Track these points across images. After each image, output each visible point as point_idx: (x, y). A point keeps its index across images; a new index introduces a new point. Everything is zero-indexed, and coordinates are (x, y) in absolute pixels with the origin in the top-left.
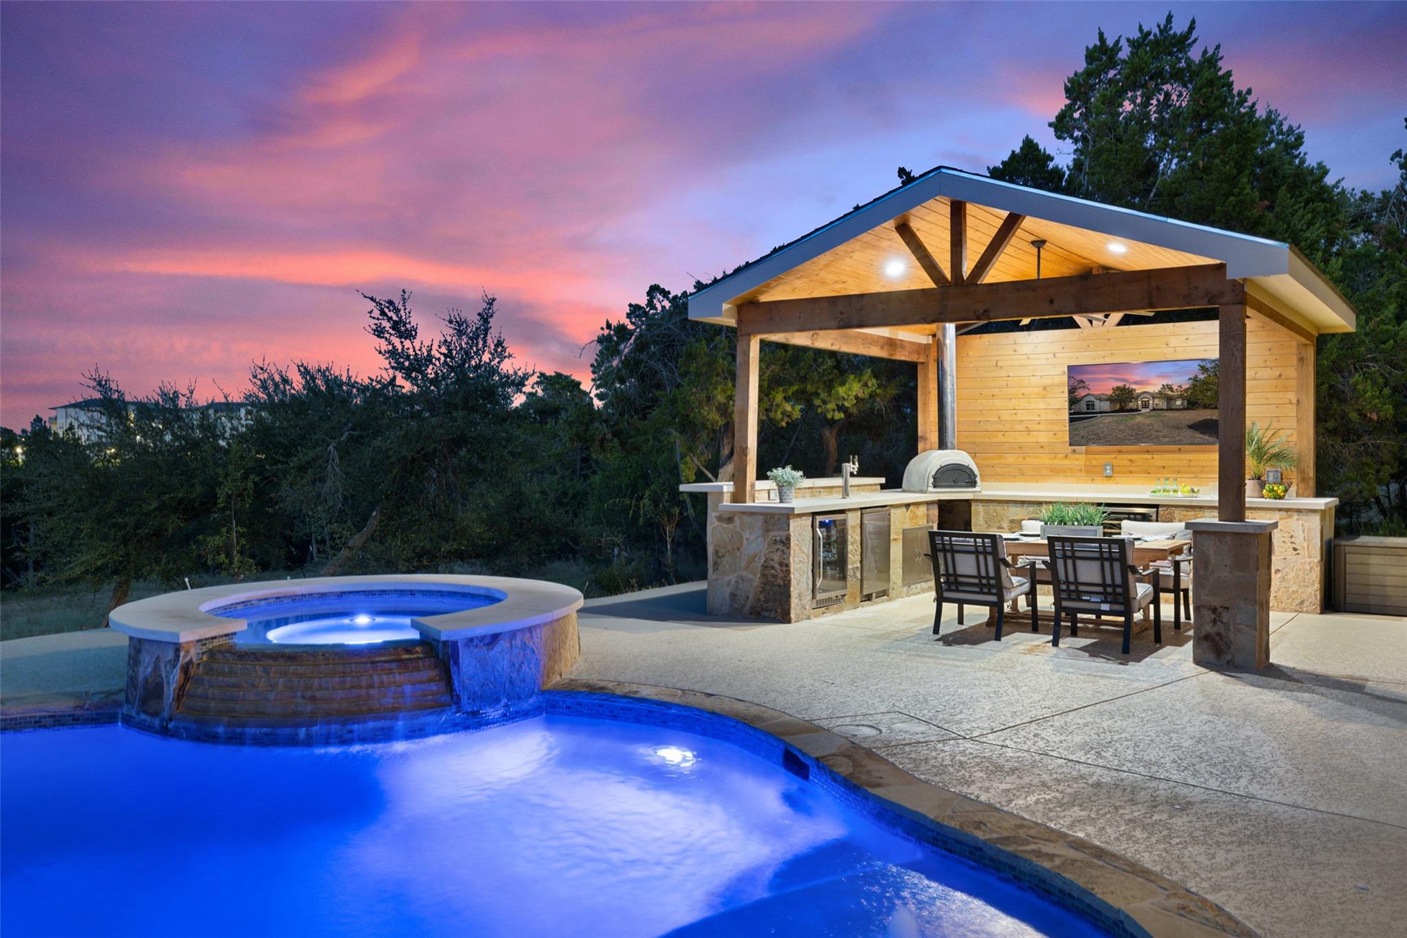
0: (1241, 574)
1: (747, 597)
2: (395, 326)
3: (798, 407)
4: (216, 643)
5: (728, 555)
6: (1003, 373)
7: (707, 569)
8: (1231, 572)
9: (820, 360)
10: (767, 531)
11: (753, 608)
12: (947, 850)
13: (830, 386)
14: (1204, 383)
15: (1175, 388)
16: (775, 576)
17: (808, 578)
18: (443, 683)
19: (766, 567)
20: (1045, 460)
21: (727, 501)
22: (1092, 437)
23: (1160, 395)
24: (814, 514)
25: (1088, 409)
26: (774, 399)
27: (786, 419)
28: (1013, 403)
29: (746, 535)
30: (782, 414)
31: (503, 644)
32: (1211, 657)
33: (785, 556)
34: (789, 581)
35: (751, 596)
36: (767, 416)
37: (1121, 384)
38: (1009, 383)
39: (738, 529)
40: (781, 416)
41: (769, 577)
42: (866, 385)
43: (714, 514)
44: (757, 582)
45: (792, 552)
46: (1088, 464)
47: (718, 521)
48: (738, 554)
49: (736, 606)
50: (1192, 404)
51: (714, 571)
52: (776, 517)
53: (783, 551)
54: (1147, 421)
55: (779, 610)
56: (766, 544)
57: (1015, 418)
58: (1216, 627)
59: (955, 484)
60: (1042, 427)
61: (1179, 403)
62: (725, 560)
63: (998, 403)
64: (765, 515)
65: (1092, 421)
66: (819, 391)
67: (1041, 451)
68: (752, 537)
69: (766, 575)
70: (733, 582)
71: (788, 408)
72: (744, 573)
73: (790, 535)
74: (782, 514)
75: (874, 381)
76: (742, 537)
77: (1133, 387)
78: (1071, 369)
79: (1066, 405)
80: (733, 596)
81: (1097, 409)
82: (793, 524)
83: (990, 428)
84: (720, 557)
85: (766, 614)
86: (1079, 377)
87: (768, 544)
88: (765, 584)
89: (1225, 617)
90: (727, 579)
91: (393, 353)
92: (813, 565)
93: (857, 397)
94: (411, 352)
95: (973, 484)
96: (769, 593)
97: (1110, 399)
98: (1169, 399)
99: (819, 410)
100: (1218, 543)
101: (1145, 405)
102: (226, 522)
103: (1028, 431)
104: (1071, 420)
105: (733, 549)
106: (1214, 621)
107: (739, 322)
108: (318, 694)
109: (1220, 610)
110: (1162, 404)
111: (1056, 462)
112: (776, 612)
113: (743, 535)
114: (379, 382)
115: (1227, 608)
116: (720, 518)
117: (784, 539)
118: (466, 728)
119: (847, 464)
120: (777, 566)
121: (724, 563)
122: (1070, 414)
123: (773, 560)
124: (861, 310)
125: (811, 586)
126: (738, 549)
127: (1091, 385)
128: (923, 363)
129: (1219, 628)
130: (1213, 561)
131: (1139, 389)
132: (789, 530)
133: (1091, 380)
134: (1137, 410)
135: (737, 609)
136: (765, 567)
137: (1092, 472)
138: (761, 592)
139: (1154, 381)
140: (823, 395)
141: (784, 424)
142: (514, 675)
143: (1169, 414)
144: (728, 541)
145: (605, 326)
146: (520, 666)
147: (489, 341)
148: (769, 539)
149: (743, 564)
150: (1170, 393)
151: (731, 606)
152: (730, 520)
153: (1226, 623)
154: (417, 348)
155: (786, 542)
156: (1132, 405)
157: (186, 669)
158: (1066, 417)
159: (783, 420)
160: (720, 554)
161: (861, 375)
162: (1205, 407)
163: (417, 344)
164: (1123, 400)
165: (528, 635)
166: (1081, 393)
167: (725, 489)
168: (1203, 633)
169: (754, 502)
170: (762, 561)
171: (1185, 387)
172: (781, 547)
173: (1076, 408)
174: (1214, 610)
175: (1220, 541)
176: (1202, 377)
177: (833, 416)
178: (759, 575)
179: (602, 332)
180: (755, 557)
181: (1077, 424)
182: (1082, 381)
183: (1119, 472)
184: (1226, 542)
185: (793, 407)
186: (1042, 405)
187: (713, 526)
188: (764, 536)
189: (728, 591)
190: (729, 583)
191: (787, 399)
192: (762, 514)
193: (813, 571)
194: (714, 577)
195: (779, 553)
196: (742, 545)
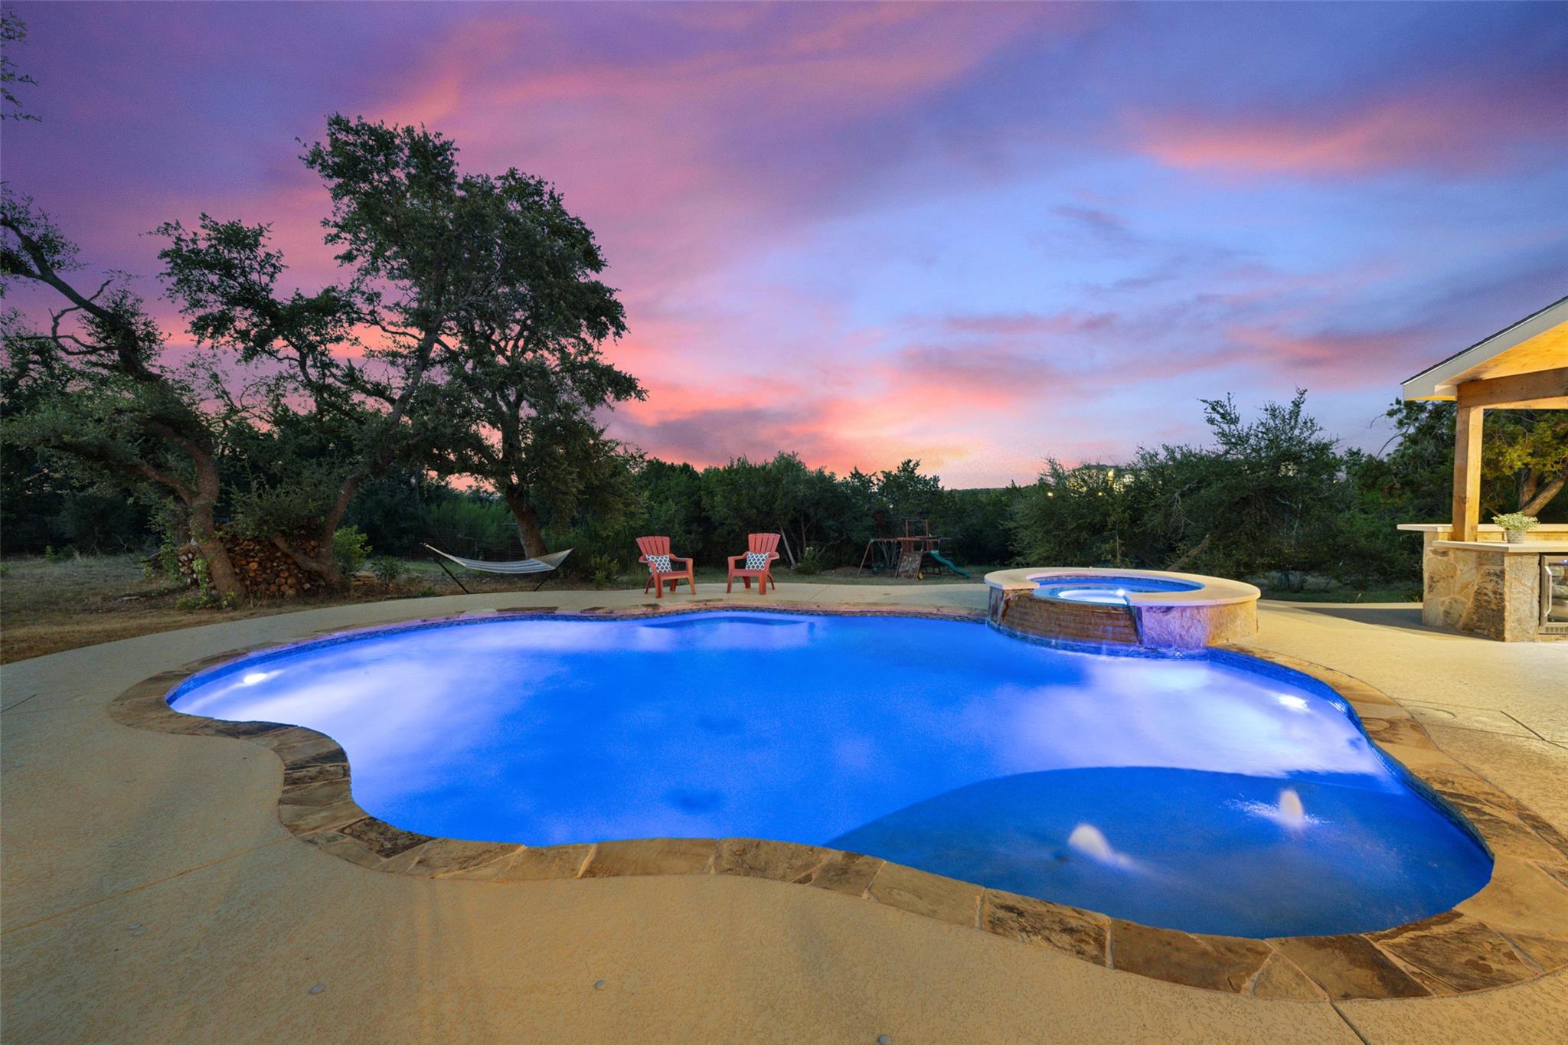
1: (1461, 616)
2: (1223, 416)
4: (1022, 592)
5: (1442, 580)
7: (1423, 591)
10: (1481, 564)
11: (1466, 625)
12: (1419, 793)
16: (1489, 602)
17: (1533, 608)
18: (1132, 630)
19: (1480, 593)
21: (1443, 539)
24: (1542, 554)
29: (1460, 567)
31: (1174, 614)
33: (1499, 586)
34: (1504, 608)
35: (1464, 615)
39: (1452, 561)
41: (1482, 602)
43: (1429, 548)
44: (1470, 603)
45: (1507, 584)
47: (1433, 554)
48: (1451, 580)
49: (1449, 621)
51: (1429, 594)
52: (1490, 554)
53: (1497, 582)
55: (1493, 630)
56: (1479, 575)
62: (1439, 585)
64: (1479, 552)
68: (1466, 569)
69: (1479, 600)
70: (1447, 602)
72: (1458, 597)
73: (1504, 570)
74: (1497, 552)
76: (1455, 567)
80: (1447, 613)
82: (1507, 560)
84: (1434, 582)
85: (1479, 631)
87: (1482, 576)
88: (1478, 607)
90: (1441, 600)
91: (1223, 434)
92: (1540, 597)
94: (1235, 432)
96: (1482, 615)
102: (1113, 537)
105: (1447, 576)
107: (1459, 397)
108: (1063, 623)
112: (1489, 631)
113: (1457, 566)
114: (1213, 453)
116: (1435, 552)
117: (1498, 572)
118: (1147, 657)
120: (1491, 594)
121: (1439, 588)
123: (1486, 588)
125: (1536, 614)
126: (1452, 577)
132: (1503, 565)
135: (1450, 624)
136: (1478, 593)
138: (1475, 613)
142: (1183, 633)
144: (1442, 570)
145: (1394, 402)
146: (1189, 629)
147: (1300, 420)
148: (1482, 571)
149: (1457, 589)
151: (1445, 621)
152: (1445, 554)
154: (1240, 429)
155: (1501, 575)
157: (1007, 602)
160: (1435, 580)
163: (1239, 426)
165: (1196, 611)
167: (1442, 532)
169: (1476, 540)
170: (1476, 589)
172: (1494, 578)
178: (1472, 599)
179: (1392, 407)
180: (1468, 584)
187: (1428, 557)
188: (1477, 568)
189: (1442, 609)
190: (1443, 603)
192: (1476, 551)
193: (1540, 602)
194: (1429, 597)
195: (1493, 584)
196: (1455, 574)
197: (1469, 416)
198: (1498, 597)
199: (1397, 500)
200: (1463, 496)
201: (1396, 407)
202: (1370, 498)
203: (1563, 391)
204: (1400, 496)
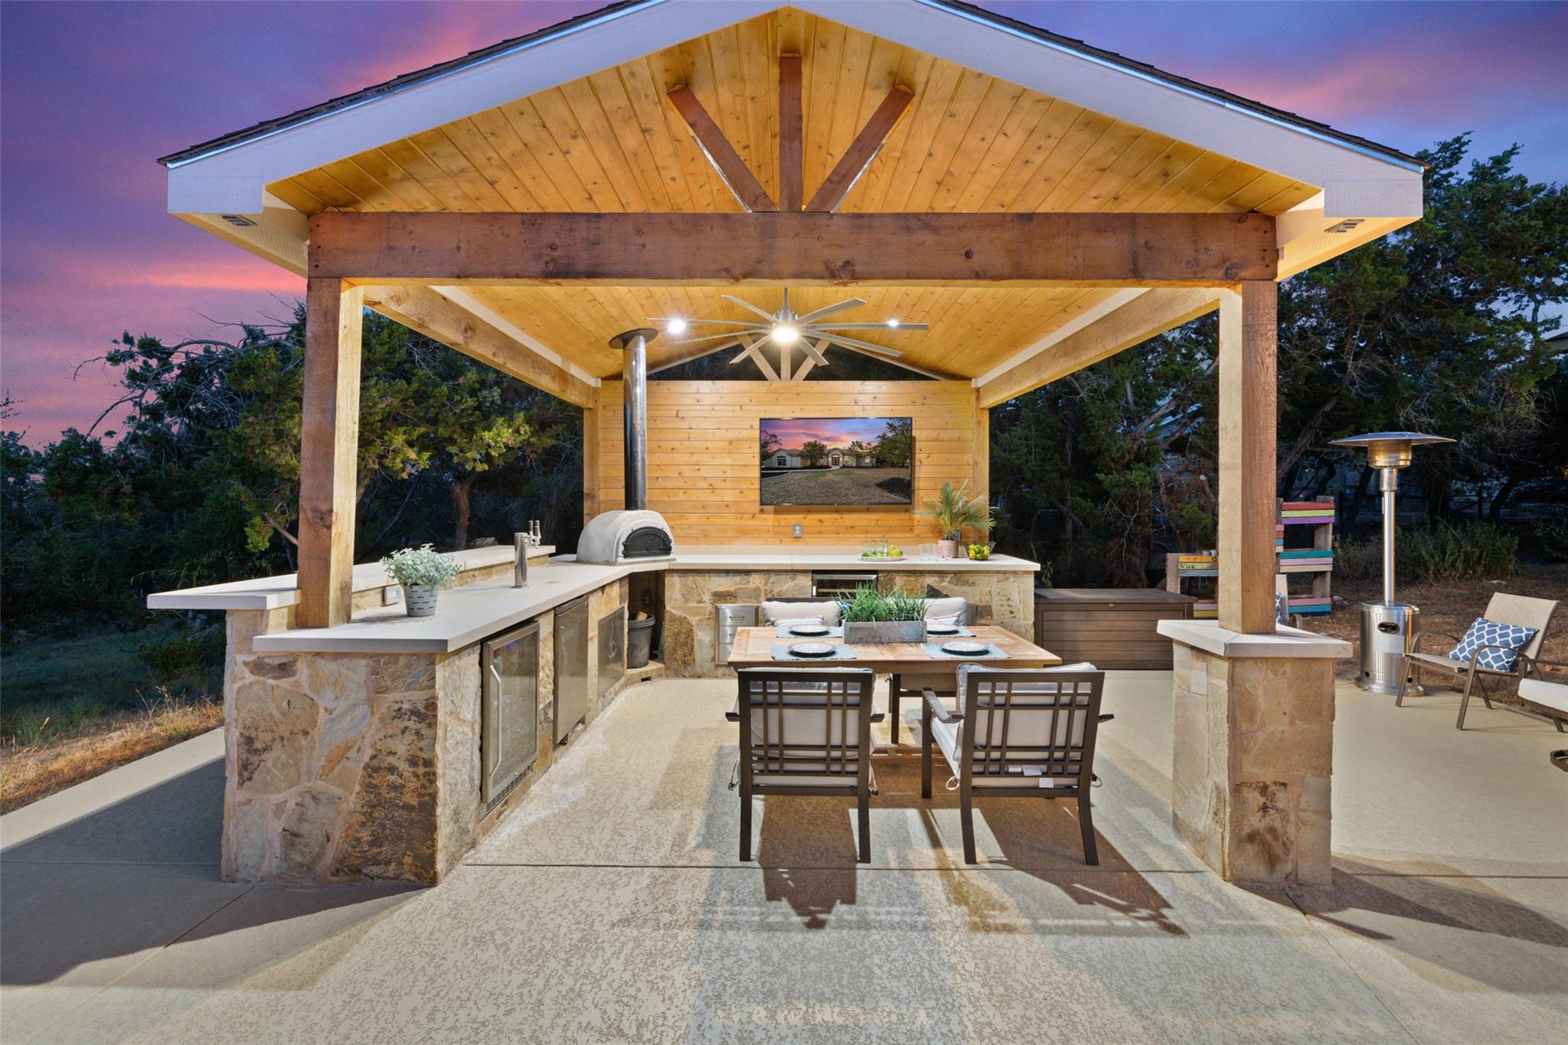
0: (1306, 726)
1: (328, 839)
3: (426, 455)
5: (277, 746)
6: (684, 425)
8: (1292, 723)
9: (457, 398)
10: (379, 691)
11: (341, 862)
13: (469, 430)
14: (892, 441)
15: (864, 445)
16: (398, 788)
17: (473, 768)
19: (376, 770)
20: (731, 520)
21: (278, 626)
22: (782, 494)
23: (850, 452)
24: (482, 642)
25: (779, 464)
26: (391, 442)
27: (409, 468)
28: (694, 459)
29: (325, 702)
30: (403, 462)
32: (1257, 870)
33: (423, 744)
34: (434, 798)
35: (337, 834)
36: (380, 464)
37: (812, 440)
38: (692, 436)
39: (305, 690)
40: (401, 465)
41: (384, 791)
42: (518, 431)
43: (241, 658)
44: (353, 799)
45: (440, 732)
46: (776, 523)
47: (252, 672)
48: (303, 742)
49: (298, 858)
50: (880, 462)
51: (241, 783)
52: (401, 661)
53: (417, 733)
54: (838, 478)
55: (408, 860)
56: (376, 719)
57: (698, 474)
58: (1268, 818)
59: (649, 551)
60: (728, 485)
61: (868, 460)
62: (269, 758)
63: (679, 458)
64: (374, 657)
65: (784, 477)
66: (455, 436)
67: (727, 510)
68: (341, 707)
69: (376, 787)
70: (291, 805)
71: (413, 456)
72: (320, 785)
73: (435, 697)
74: (418, 654)
75: (527, 428)
76: (314, 706)
77: (824, 443)
78: (763, 421)
79: (757, 461)
80: (291, 836)
81: (788, 465)
83: (669, 484)
84: (256, 751)
85: (376, 869)
86: (771, 431)
87: (382, 720)
88: (373, 807)
89: (1282, 799)
90: (275, 798)
92: (481, 738)
93: (506, 446)
95: (666, 550)
96: (383, 827)
97: (801, 455)
98: (859, 457)
99: (456, 460)
100: (1271, 676)
101: (836, 462)
103: (712, 488)
104: (763, 476)
105: (292, 733)
106: (1264, 808)
107: (313, 248)
109: (1273, 788)
110: (851, 461)
111: (743, 522)
112: (400, 863)
113: (318, 701)
115: (1284, 785)
116: (258, 667)
117: (421, 707)
119: (525, 534)
120: (404, 767)
121: (269, 764)
122: (762, 469)
123: (392, 753)
124: (596, 243)
125: (477, 782)
126: (306, 733)
127: (782, 439)
128: (590, 409)
129: (1274, 819)
130: (1263, 707)
131: (830, 446)
132: (433, 687)
133: (783, 435)
134: (827, 467)
135: (301, 865)
136: (372, 769)
137: (783, 535)
138: (363, 824)
139: (844, 437)
140: (462, 441)
141: (405, 476)
143: (858, 472)
144: (277, 715)
145: (121, 339)
148: (384, 710)
149: (319, 763)
150: (859, 450)
151: (286, 858)
152: (284, 669)
153: (1283, 810)
155: (427, 713)
156: (822, 462)
158: (757, 473)
159: (403, 470)
160: (258, 745)
161: (511, 418)
162: (893, 465)
164: (814, 455)
166: (773, 447)
167: (272, 602)
168: (1246, 830)
169: (347, 627)
170: (366, 758)
171: (874, 444)
172: (412, 724)
173: (767, 463)
174: (1264, 789)
175: (1275, 673)
176: (890, 435)
177: (474, 468)
178: (357, 788)
179: (116, 347)
180: (350, 748)
181: (767, 480)
182: (774, 436)
183: (809, 533)
184: (1285, 673)
185: (419, 453)
186: (727, 461)
187: (238, 684)
188: (370, 702)
189: (276, 826)
190: (280, 808)
191: (411, 444)
192: (366, 656)
193: (481, 749)
194: (241, 795)
195: (409, 737)
196: (314, 724)
197: (337, 299)
198: (421, 770)
199: (127, 515)
200: (324, 507)
201: (124, 348)
202: (80, 510)
203: (539, 267)
204: (131, 508)
